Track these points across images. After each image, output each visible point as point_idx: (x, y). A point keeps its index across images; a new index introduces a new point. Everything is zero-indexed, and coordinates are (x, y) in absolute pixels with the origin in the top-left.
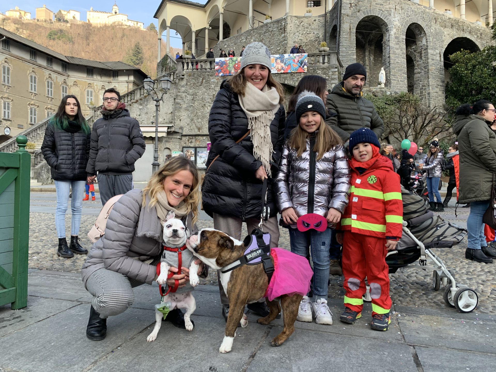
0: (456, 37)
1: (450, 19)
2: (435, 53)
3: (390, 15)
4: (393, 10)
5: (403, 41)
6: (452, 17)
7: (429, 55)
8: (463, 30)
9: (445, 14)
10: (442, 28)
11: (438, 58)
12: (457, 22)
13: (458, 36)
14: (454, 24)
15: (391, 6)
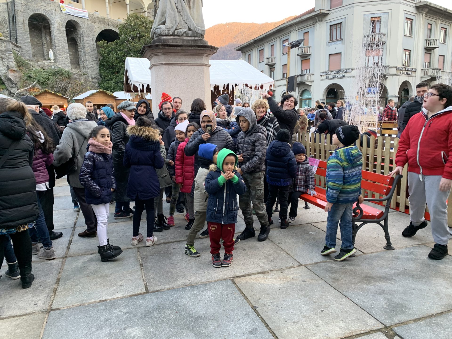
0: (104, 29)
1: (98, 17)
2: (89, 40)
3: (52, 14)
4: (54, 11)
5: (64, 32)
6: (99, 16)
7: (85, 41)
8: (108, 25)
9: (94, 14)
10: (93, 23)
11: (92, 43)
12: (104, 19)
13: (105, 29)
14: (102, 21)
15: (52, 8)
